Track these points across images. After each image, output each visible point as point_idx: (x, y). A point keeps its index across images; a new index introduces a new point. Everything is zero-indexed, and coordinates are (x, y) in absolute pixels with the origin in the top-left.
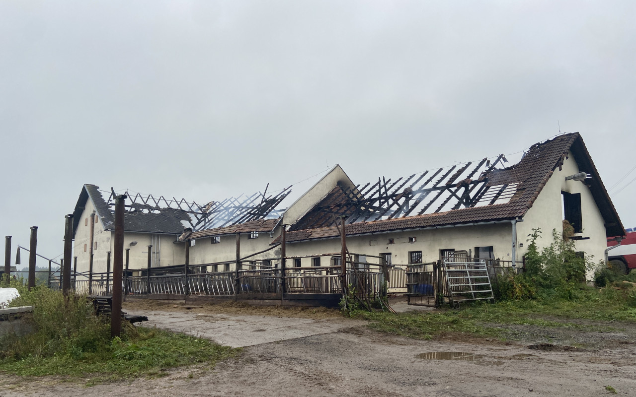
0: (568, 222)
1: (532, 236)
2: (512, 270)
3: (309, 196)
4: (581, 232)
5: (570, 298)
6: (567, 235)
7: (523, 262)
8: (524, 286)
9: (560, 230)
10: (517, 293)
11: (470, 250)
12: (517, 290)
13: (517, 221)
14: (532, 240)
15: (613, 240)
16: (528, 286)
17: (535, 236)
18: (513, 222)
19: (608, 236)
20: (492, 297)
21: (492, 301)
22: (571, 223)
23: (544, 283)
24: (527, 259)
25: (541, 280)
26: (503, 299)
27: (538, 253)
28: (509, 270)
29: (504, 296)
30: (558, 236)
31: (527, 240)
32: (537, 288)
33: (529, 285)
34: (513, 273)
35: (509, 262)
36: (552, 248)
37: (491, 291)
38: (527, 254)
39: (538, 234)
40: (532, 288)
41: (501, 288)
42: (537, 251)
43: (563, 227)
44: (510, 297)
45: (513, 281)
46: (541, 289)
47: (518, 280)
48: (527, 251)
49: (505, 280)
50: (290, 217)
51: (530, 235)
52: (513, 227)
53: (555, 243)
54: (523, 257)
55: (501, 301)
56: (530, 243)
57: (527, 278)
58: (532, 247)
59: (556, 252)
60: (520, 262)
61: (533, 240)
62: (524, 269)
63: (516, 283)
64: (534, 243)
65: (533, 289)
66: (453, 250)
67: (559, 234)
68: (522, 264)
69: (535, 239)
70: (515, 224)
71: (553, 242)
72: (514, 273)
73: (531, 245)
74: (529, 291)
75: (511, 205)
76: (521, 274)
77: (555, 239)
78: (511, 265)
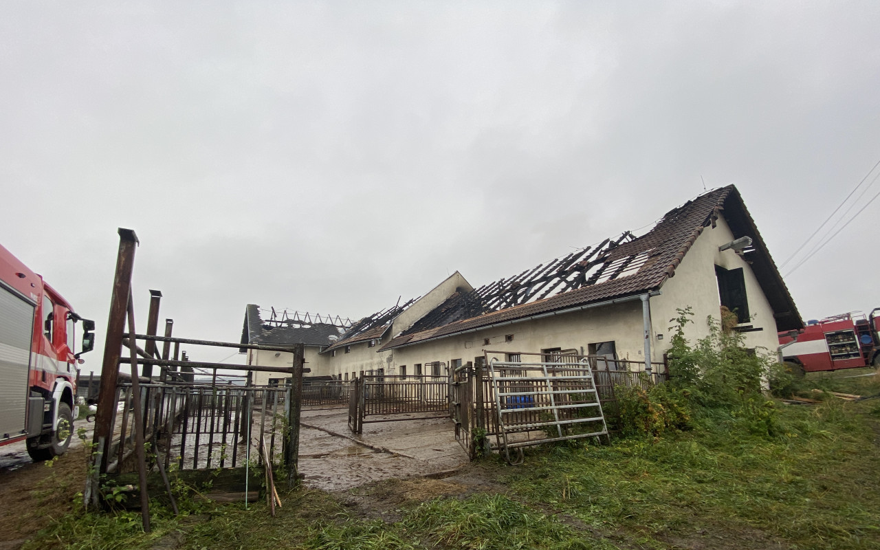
0: (727, 308)
1: (678, 320)
2: (646, 376)
3: (424, 302)
4: (749, 321)
5: (771, 433)
6: (728, 325)
7: (665, 364)
8: (670, 406)
9: (717, 317)
10: (655, 421)
11: (582, 348)
12: (655, 416)
13: (650, 296)
14: (678, 328)
15: (786, 335)
16: (675, 405)
17: (683, 321)
18: (643, 297)
19: (779, 330)
20: (605, 431)
21: (604, 441)
22: (731, 309)
23: (704, 399)
24: (670, 359)
25: (700, 394)
26: (627, 434)
27: (689, 348)
28: (639, 377)
29: (629, 428)
30: (715, 326)
31: (670, 329)
32: (692, 408)
33: (678, 404)
34: (649, 381)
35: (639, 363)
36: (707, 343)
37: (602, 418)
38: (669, 351)
39: (687, 317)
40: (684, 408)
41: (624, 411)
42: (687, 345)
43: (722, 314)
44: (641, 430)
45: (646, 399)
46: (700, 411)
47: (656, 394)
48: (671, 346)
49: (632, 395)
50: (401, 323)
51: (673, 319)
52: (645, 305)
53: (712, 335)
54: (665, 355)
55: (622, 437)
56: (674, 332)
57: (674, 390)
58: (679, 340)
59: (715, 349)
60: (660, 364)
61: (680, 328)
62: (667, 376)
63: (652, 401)
64: (681, 333)
65: (686, 412)
66: (559, 349)
67: (718, 322)
68: (662, 366)
69: (683, 325)
70: (648, 300)
71: (710, 335)
72: (650, 383)
73: (676, 335)
74: (679, 414)
75: (639, 275)
76: (662, 382)
77: (711, 329)
78: (643, 368)
